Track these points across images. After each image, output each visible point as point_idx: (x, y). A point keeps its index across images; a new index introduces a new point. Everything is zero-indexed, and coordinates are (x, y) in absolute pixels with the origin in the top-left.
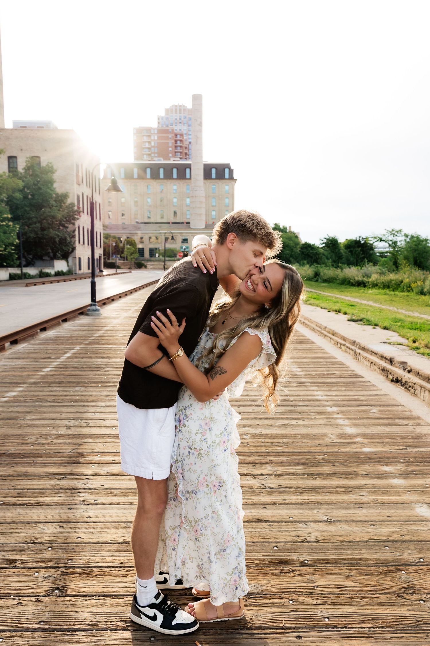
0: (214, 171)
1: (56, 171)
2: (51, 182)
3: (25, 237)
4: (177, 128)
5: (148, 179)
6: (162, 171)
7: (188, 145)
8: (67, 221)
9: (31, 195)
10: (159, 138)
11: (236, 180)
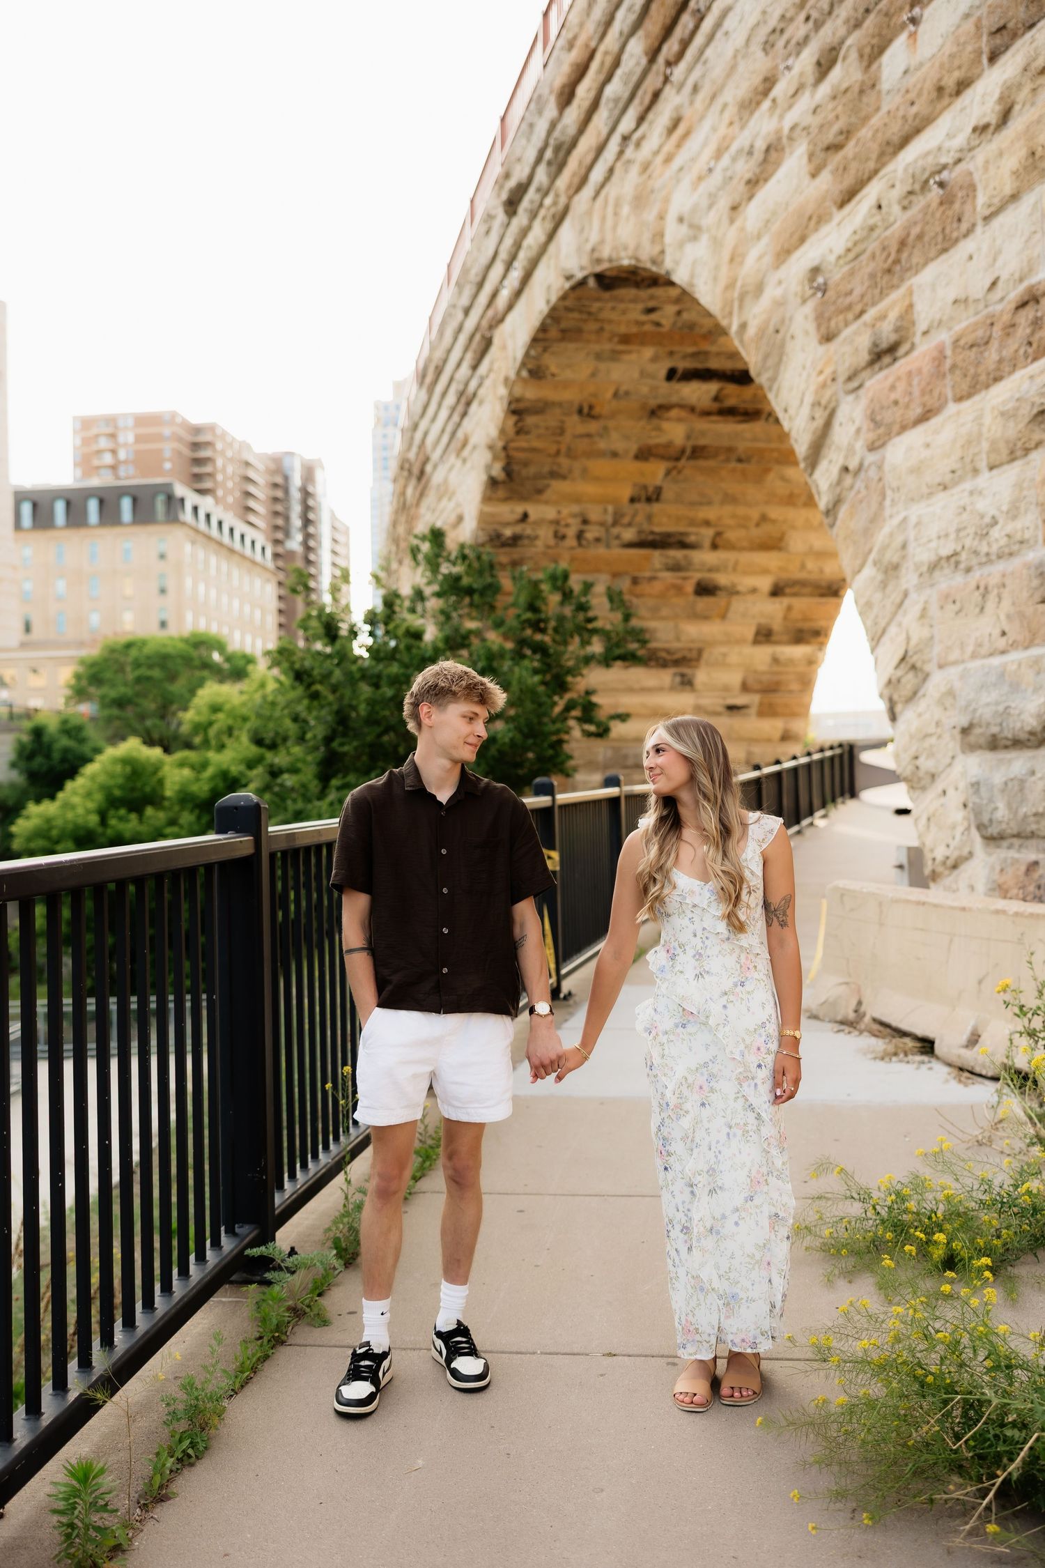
10: (139, 439)
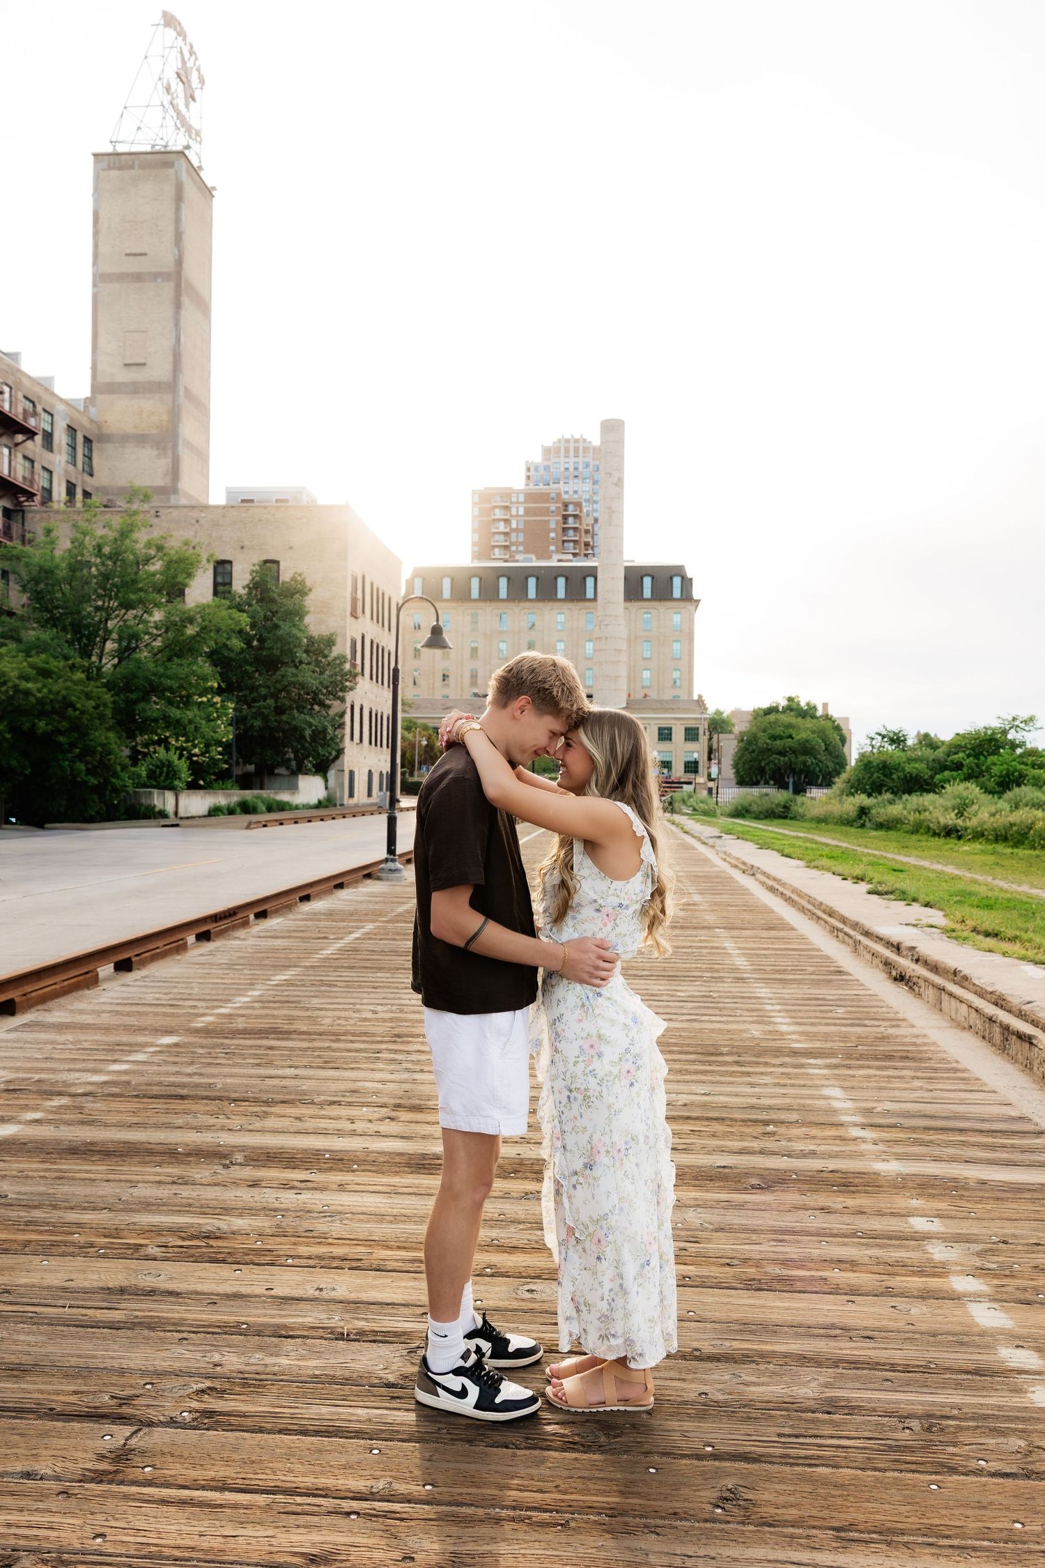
0: (647, 582)
1: (310, 590)
2: (298, 613)
3: (242, 727)
4: (570, 490)
5: (503, 600)
6: (532, 582)
7: (593, 526)
8: (329, 693)
9: (258, 640)
10: (528, 512)
11: (698, 601)
